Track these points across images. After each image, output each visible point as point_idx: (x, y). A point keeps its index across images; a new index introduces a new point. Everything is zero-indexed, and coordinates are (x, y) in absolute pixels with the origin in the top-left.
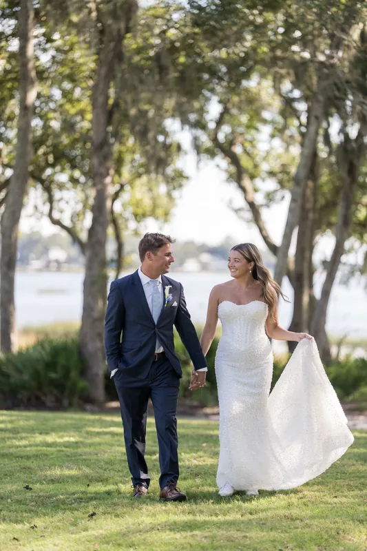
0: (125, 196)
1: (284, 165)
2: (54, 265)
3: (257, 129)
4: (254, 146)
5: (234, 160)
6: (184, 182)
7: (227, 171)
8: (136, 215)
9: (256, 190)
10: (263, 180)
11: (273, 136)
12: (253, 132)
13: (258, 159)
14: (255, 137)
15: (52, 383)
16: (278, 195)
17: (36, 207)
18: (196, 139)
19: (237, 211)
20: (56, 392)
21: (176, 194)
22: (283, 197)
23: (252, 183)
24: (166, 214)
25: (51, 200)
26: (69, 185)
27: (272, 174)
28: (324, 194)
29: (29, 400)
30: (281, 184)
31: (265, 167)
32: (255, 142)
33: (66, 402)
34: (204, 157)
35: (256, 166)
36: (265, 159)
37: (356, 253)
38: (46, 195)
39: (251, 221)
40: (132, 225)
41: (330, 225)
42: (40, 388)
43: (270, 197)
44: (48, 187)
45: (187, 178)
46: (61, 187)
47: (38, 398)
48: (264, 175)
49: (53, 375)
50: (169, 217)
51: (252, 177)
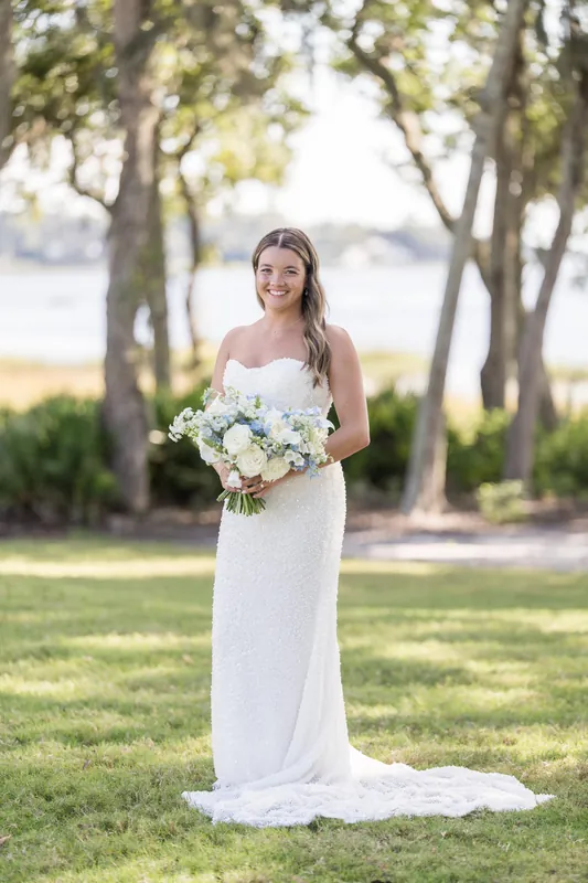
3: (424, 27)
4: (421, 56)
5: (389, 81)
6: (305, 119)
7: (377, 100)
9: (425, 132)
10: (439, 114)
11: (452, 39)
12: (419, 33)
13: (428, 78)
14: (423, 40)
15: (51, 480)
19: (397, 167)
20: (59, 495)
21: (293, 141)
23: (420, 120)
24: (278, 174)
27: (453, 103)
28: (539, 136)
31: (441, 92)
32: (423, 49)
33: (76, 513)
35: (426, 91)
36: (442, 78)
41: (551, 187)
43: (450, 142)
45: (308, 112)
47: (27, 507)
48: (440, 105)
49: (52, 467)
50: (284, 178)
51: (419, 110)
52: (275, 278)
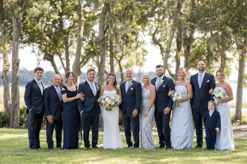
52: (111, 80)
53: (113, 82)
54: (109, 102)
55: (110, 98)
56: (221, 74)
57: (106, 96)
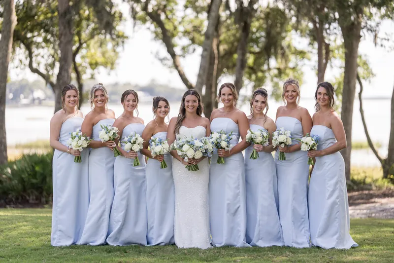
0: (83, 52)
1: (195, 27)
2: (37, 101)
3: (175, 2)
4: (173, 14)
5: (160, 24)
6: (125, 40)
7: (154, 32)
8: (91, 64)
10: (180, 38)
11: (186, 7)
12: (172, 4)
13: (176, 23)
14: (174, 8)
15: (33, 186)
16: (191, 48)
17: (21, 61)
18: (133, 9)
19: (162, 60)
20: (36, 193)
21: (119, 49)
22: (194, 50)
24: (112, 64)
25: (30, 55)
26: (44, 44)
27: (186, 33)
29: (17, 199)
30: (193, 41)
31: (181, 28)
32: (174, 11)
33: (44, 200)
34: (138, 22)
35: (175, 28)
36: (181, 23)
37: (246, 87)
38: (27, 52)
39: (172, 67)
40: (89, 71)
42: (24, 190)
43: (185, 50)
44: (28, 46)
45: (127, 37)
46: (38, 46)
48: (180, 34)
49: (34, 181)
50: (114, 66)
51: (173, 36)
52: (190, 104)
53: (195, 109)
54: (190, 153)
55: (192, 145)
56: (231, 93)
57: (185, 140)
